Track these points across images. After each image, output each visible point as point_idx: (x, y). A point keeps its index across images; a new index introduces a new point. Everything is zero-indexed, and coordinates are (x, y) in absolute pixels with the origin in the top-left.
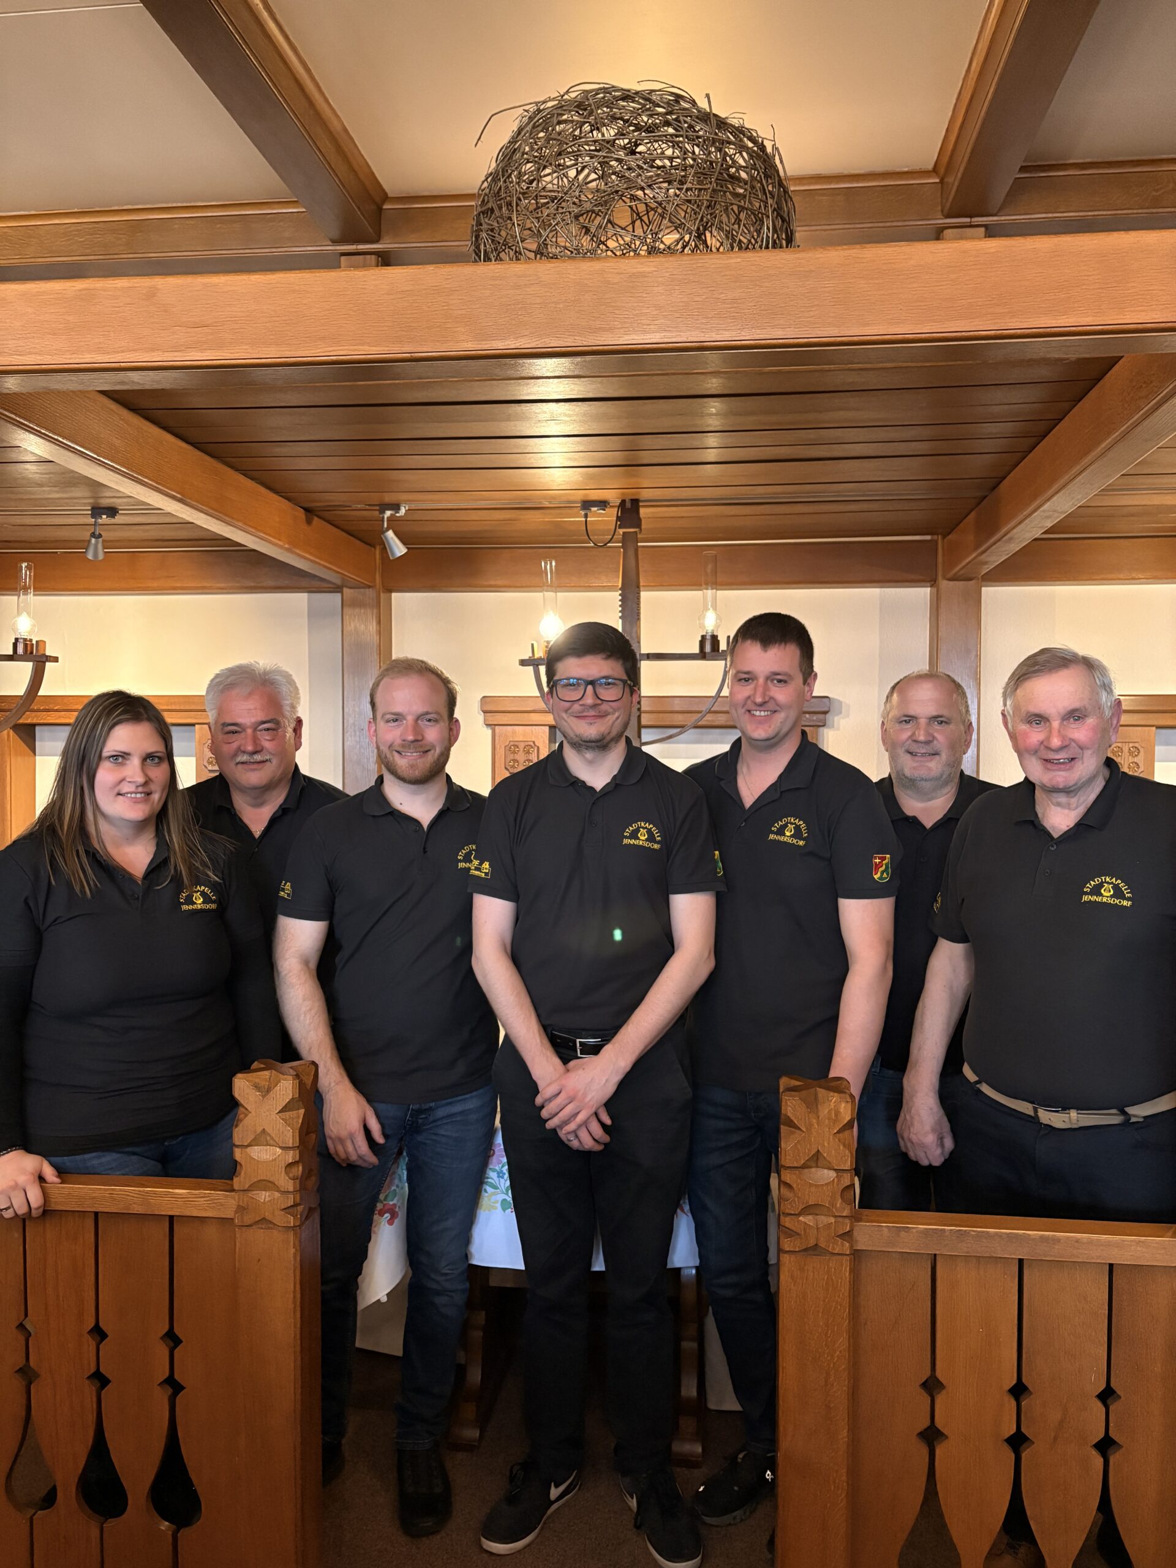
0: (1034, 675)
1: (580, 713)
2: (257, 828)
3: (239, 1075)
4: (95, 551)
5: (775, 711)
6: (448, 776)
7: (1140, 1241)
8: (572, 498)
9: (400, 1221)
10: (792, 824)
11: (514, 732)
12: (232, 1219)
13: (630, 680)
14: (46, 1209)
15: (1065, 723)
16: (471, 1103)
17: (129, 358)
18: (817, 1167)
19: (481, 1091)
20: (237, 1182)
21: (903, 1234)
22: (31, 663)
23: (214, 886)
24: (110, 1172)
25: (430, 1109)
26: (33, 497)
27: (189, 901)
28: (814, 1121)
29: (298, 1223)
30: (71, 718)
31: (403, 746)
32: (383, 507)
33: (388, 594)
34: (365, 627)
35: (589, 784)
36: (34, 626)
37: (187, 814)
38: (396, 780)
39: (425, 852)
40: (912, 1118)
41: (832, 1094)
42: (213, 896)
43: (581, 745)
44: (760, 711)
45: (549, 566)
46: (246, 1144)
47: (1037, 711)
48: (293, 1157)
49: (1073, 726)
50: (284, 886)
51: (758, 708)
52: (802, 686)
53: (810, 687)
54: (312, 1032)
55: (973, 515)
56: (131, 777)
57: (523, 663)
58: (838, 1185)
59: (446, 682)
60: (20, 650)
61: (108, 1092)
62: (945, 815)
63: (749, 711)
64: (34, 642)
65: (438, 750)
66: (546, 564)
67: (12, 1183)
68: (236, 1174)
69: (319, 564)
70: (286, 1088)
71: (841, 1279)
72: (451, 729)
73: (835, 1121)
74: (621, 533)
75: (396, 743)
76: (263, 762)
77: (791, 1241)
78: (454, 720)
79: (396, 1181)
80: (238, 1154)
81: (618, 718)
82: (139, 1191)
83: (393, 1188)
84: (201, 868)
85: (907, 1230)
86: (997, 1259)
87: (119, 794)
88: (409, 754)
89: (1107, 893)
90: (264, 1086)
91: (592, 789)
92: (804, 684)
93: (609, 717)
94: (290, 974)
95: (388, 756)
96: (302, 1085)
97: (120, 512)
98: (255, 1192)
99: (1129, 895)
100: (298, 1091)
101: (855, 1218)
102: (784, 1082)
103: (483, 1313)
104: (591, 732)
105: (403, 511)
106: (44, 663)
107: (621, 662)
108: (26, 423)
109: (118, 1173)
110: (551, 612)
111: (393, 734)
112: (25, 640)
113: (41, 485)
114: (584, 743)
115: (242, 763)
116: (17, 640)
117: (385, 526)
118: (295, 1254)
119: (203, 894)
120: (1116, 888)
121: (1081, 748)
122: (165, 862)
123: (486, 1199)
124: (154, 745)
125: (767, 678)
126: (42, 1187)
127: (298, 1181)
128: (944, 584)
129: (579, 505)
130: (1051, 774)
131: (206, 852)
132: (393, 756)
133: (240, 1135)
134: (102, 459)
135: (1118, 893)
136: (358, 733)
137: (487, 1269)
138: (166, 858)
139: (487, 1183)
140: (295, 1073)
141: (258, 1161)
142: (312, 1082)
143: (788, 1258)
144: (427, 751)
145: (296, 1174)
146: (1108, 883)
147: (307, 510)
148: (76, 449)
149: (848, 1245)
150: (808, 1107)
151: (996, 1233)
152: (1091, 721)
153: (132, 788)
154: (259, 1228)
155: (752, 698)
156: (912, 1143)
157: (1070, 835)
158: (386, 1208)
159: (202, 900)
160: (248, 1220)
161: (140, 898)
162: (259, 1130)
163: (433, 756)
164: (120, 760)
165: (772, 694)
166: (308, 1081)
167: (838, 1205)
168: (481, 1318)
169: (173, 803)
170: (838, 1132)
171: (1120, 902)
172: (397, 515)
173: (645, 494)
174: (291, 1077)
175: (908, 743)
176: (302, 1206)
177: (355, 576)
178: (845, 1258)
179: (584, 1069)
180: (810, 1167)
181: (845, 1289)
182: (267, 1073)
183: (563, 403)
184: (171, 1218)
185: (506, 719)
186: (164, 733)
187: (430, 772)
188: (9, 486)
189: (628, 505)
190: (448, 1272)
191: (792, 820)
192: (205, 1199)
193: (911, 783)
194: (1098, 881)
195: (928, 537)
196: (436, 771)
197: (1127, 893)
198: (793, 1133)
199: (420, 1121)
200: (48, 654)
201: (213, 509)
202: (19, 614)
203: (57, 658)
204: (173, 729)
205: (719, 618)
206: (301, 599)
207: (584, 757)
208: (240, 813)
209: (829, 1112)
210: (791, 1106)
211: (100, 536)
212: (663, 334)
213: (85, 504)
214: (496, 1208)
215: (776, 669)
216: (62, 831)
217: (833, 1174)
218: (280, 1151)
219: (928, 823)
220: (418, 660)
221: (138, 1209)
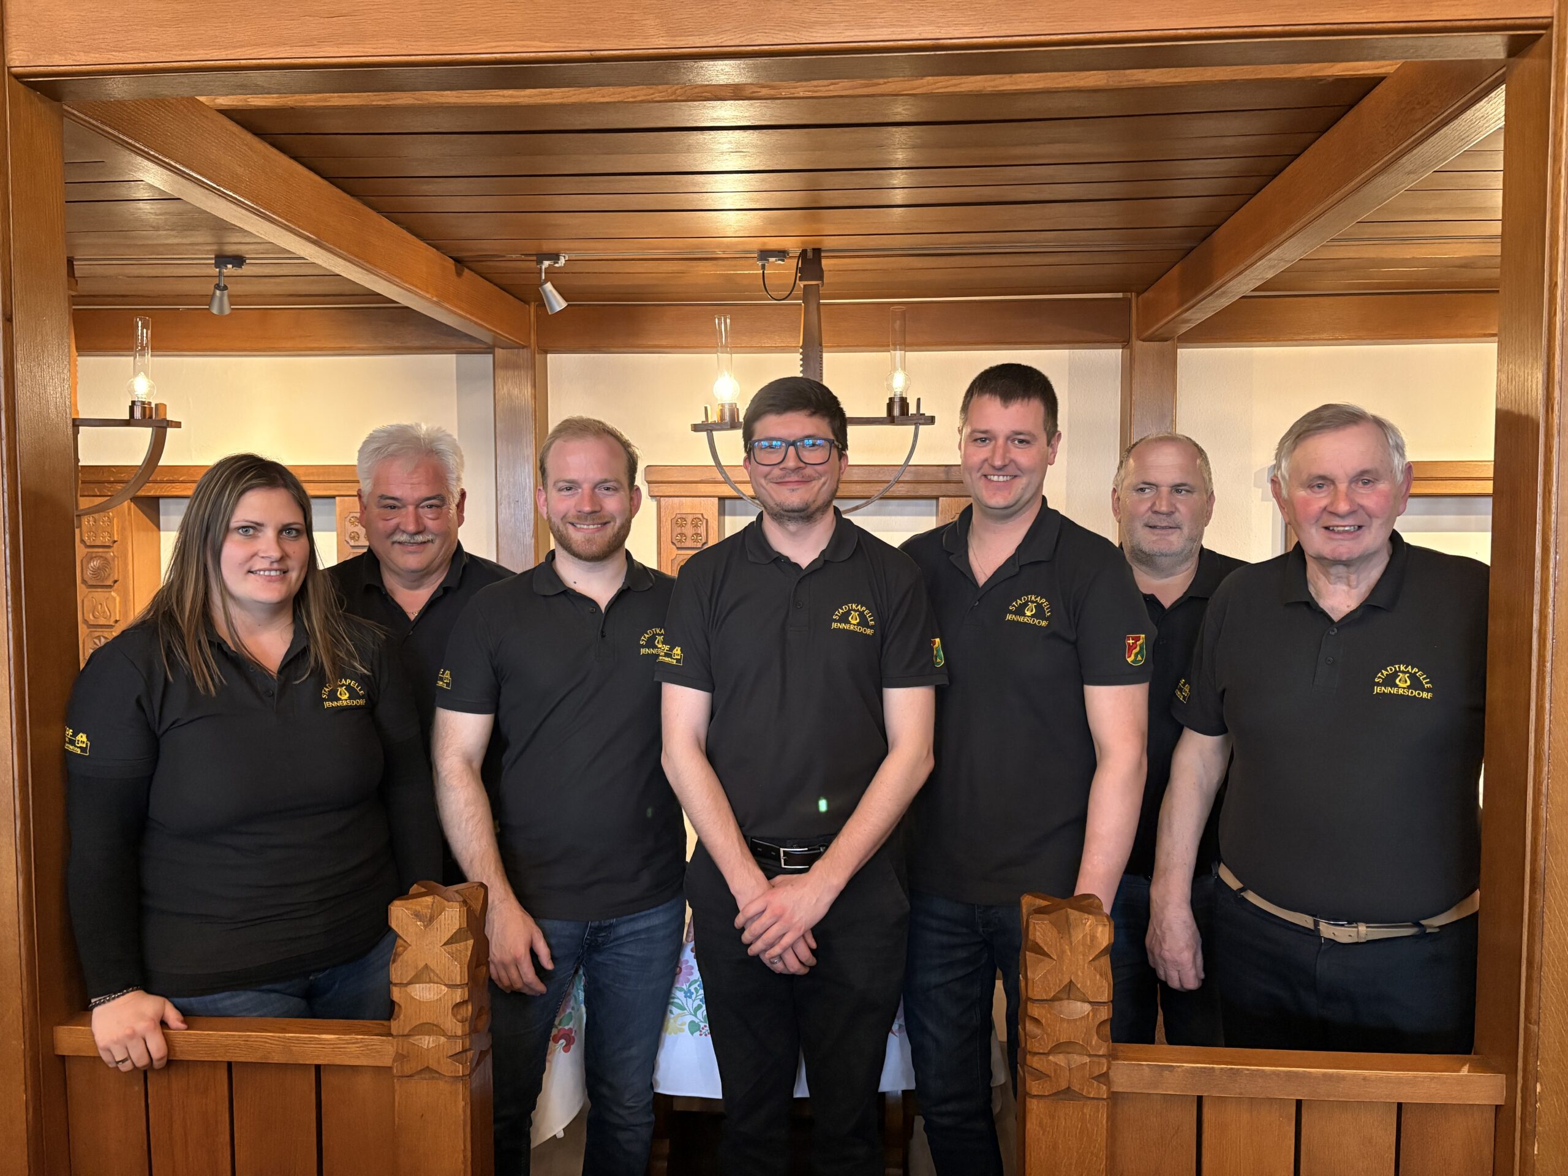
0: (1317, 431)
1: (781, 478)
2: (413, 612)
3: (397, 903)
4: (221, 305)
5: (1015, 476)
6: (627, 552)
7: (1434, 1077)
8: (748, 247)
9: (577, 1049)
10: (1033, 602)
11: (681, 505)
12: (390, 1068)
13: (837, 441)
14: (171, 1058)
15: (1353, 486)
16: (655, 919)
17: (250, 54)
18: (1069, 998)
19: (667, 905)
20: (395, 1026)
21: (1166, 1073)
22: (150, 429)
23: (361, 679)
24: (244, 1014)
25: (611, 925)
26: (150, 242)
27: (333, 697)
28: (1067, 947)
29: (467, 1072)
30: (190, 490)
31: (578, 518)
32: (541, 257)
33: (543, 355)
34: (521, 392)
35: (793, 560)
36: (152, 387)
37: (330, 600)
38: (570, 557)
39: (603, 636)
40: (1164, 933)
41: (1086, 916)
42: (360, 690)
43: (783, 515)
44: (999, 476)
45: (723, 324)
46: (405, 982)
47: (1321, 472)
48: (461, 996)
49: (1362, 491)
50: (443, 674)
51: (996, 473)
52: (1046, 445)
53: (1053, 449)
54: (474, 842)
55: (1176, 270)
56: (264, 552)
57: (696, 428)
58: (1093, 1020)
59: (626, 445)
60: (138, 414)
61: (243, 922)
62: (1185, 593)
63: (985, 476)
64: (153, 405)
65: (618, 523)
66: (720, 319)
67: (128, 1031)
68: (394, 1017)
69: (471, 321)
70: (452, 917)
71: (1098, 1126)
72: (631, 499)
73: (1092, 947)
74: (802, 287)
75: (570, 514)
76: (425, 542)
77: (1039, 1084)
78: (635, 488)
79: (572, 1003)
80: (396, 994)
81: (824, 484)
82: (279, 1037)
83: (568, 1011)
84: (347, 659)
85: (1170, 1069)
86: (1271, 1100)
87: (250, 572)
88: (585, 527)
89: (1403, 684)
90: (426, 914)
91: (796, 565)
92: (1048, 446)
93: (814, 483)
94: (452, 775)
95: (561, 529)
96: (470, 912)
97: (248, 261)
98: (417, 1037)
99: (1429, 685)
100: (465, 920)
101: (1112, 1056)
102: (1028, 902)
103: (668, 1141)
104: (794, 499)
105: (562, 261)
106: (165, 428)
107: (827, 420)
108: (130, 141)
109: (255, 1014)
110: (726, 373)
111: (563, 504)
112: (143, 403)
113: (157, 228)
114: (786, 513)
115: (400, 543)
116: (133, 403)
117: (543, 277)
118: (464, 1107)
119: (349, 688)
120: (1413, 677)
121: (1370, 516)
122: (305, 651)
123: (672, 1021)
124: (291, 516)
125: (1008, 438)
126: (164, 1034)
127: (467, 1024)
128: (1138, 345)
129: (756, 255)
130: (1334, 544)
131: (351, 641)
132: (566, 529)
133: (397, 972)
134: (222, 189)
135: (1416, 684)
136: (513, 505)
137: (671, 1098)
138: (305, 648)
139: (672, 1003)
140: (462, 899)
141: (420, 1001)
142: (481, 908)
143: (1036, 1103)
144: (605, 524)
145: (465, 1015)
146: (1403, 672)
147: (457, 261)
148: (192, 176)
149: (1105, 1087)
150: (1059, 933)
151: (1274, 1072)
152: (1383, 486)
153: (265, 564)
154: (422, 1079)
155: (990, 461)
156: (1164, 960)
157: (1350, 618)
158: (561, 1033)
159: (348, 695)
160: (408, 1069)
161: (276, 693)
162: (421, 965)
163: (613, 528)
164: (251, 531)
165: (1012, 456)
166: (477, 906)
167: (1094, 1043)
168: (665, 1147)
169: (314, 585)
170: (1093, 960)
171: (1419, 694)
172: (556, 265)
173: (828, 243)
174: (458, 904)
175: (1147, 515)
176: (472, 1052)
177: (509, 334)
178: (1101, 1103)
179: (792, 885)
180: (1061, 999)
181: (1101, 1138)
182: (429, 899)
183: (751, 131)
184: (318, 1068)
185: (673, 490)
186: (303, 504)
187: (609, 547)
188: (120, 229)
189: (810, 255)
190: (633, 1105)
191: (1033, 598)
192: (356, 1045)
193: (1148, 559)
194: (1391, 670)
195: (1120, 295)
196: (615, 546)
197: (1426, 683)
198: (1042, 961)
199: (600, 940)
200: (169, 418)
201: (352, 254)
202: (135, 374)
203: (180, 423)
204: (313, 502)
205: (908, 379)
206: (448, 361)
207: (786, 529)
208: (393, 593)
209: (1084, 936)
210: (1041, 931)
211: (225, 288)
212: (892, 30)
213: (208, 252)
214: (683, 1030)
215: (1018, 427)
216: (183, 622)
217: (1087, 1007)
218: (446, 989)
219: (1167, 603)
220: (594, 421)
221: (277, 1058)
